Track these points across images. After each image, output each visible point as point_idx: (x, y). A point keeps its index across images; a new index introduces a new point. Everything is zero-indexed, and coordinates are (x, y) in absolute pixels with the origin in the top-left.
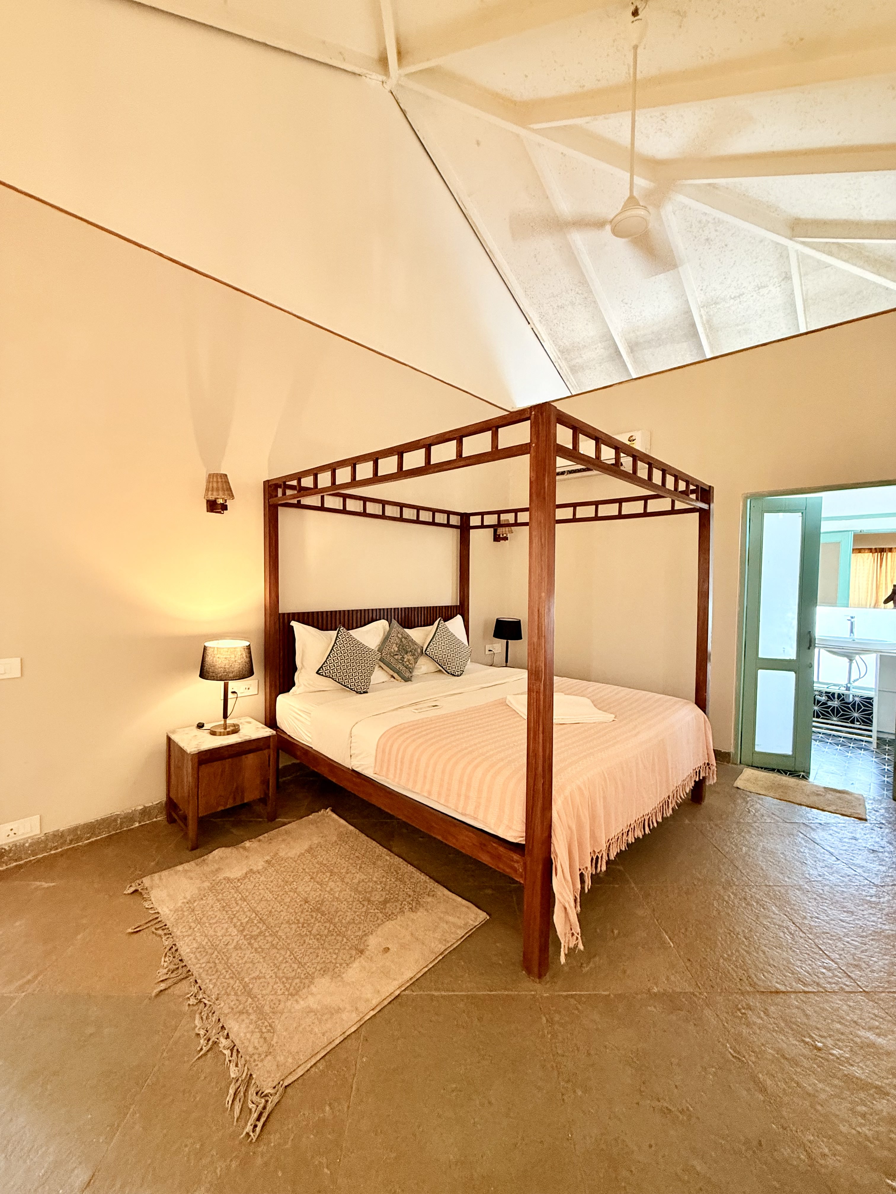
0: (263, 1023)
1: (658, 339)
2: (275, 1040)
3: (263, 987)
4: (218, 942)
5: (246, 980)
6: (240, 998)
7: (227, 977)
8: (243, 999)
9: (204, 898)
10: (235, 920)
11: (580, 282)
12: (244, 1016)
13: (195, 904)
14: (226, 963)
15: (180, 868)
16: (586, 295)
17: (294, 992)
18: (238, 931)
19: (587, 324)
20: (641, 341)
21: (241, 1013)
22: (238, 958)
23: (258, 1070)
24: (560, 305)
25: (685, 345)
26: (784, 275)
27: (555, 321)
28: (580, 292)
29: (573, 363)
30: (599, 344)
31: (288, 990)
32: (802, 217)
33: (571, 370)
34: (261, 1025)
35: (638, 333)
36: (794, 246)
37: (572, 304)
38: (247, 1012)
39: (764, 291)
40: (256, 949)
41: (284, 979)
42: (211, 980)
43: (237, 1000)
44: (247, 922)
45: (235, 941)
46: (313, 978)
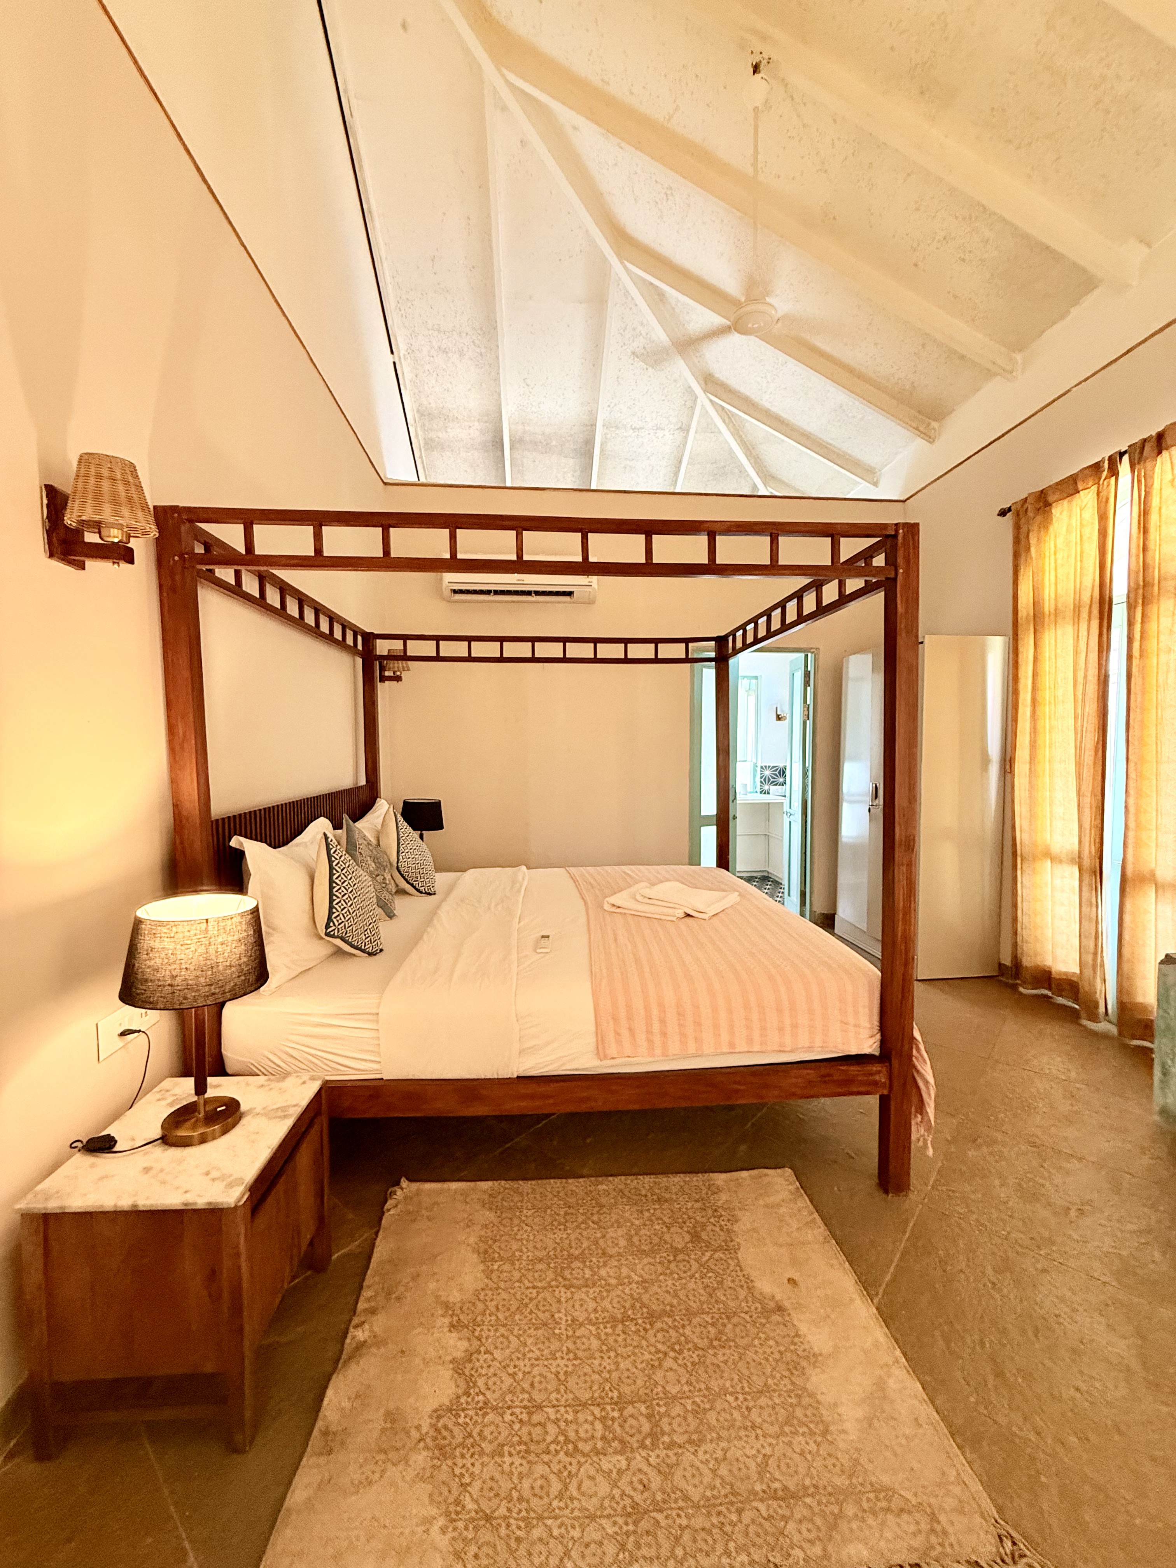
0: (868, 1500)
1: (547, 444)
2: (909, 1495)
3: (788, 1466)
4: (628, 1501)
5: (758, 1487)
6: (798, 1516)
7: (734, 1517)
8: (800, 1511)
9: (467, 1480)
10: (585, 1447)
11: (481, 329)
12: (844, 1526)
13: (470, 1506)
14: (697, 1507)
15: (298, 1494)
16: (483, 350)
17: (821, 1427)
18: (621, 1452)
19: (469, 390)
20: (528, 439)
21: (834, 1527)
22: (696, 1481)
23: (960, 1546)
24: (443, 347)
25: (571, 462)
26: (680, 424)
27: (428, 367)
28: (477, 342)
29: (432, 435)
30: (476, 424)
31: (812, 1433)
32: (717, 375)
33: (426, 444)
34: (871, 1504)
35: (527, 428)
36: (703, 399)
37: (461, 354)
38: (837, 1517)
39: (660, 433)
40: (690, 1441)
41: (787, 1429)
42: (727, 1553)
43: (801, 1521)
44: (606, 1427)
45: (645, 1468)
46: (804, 1389)
